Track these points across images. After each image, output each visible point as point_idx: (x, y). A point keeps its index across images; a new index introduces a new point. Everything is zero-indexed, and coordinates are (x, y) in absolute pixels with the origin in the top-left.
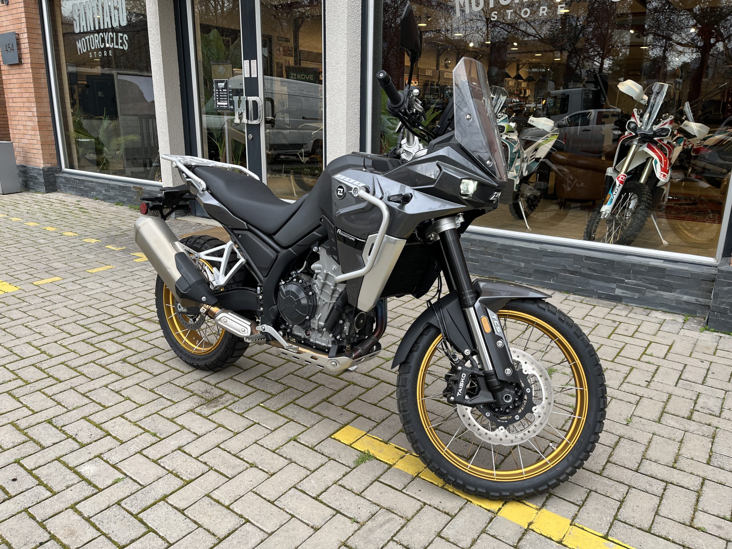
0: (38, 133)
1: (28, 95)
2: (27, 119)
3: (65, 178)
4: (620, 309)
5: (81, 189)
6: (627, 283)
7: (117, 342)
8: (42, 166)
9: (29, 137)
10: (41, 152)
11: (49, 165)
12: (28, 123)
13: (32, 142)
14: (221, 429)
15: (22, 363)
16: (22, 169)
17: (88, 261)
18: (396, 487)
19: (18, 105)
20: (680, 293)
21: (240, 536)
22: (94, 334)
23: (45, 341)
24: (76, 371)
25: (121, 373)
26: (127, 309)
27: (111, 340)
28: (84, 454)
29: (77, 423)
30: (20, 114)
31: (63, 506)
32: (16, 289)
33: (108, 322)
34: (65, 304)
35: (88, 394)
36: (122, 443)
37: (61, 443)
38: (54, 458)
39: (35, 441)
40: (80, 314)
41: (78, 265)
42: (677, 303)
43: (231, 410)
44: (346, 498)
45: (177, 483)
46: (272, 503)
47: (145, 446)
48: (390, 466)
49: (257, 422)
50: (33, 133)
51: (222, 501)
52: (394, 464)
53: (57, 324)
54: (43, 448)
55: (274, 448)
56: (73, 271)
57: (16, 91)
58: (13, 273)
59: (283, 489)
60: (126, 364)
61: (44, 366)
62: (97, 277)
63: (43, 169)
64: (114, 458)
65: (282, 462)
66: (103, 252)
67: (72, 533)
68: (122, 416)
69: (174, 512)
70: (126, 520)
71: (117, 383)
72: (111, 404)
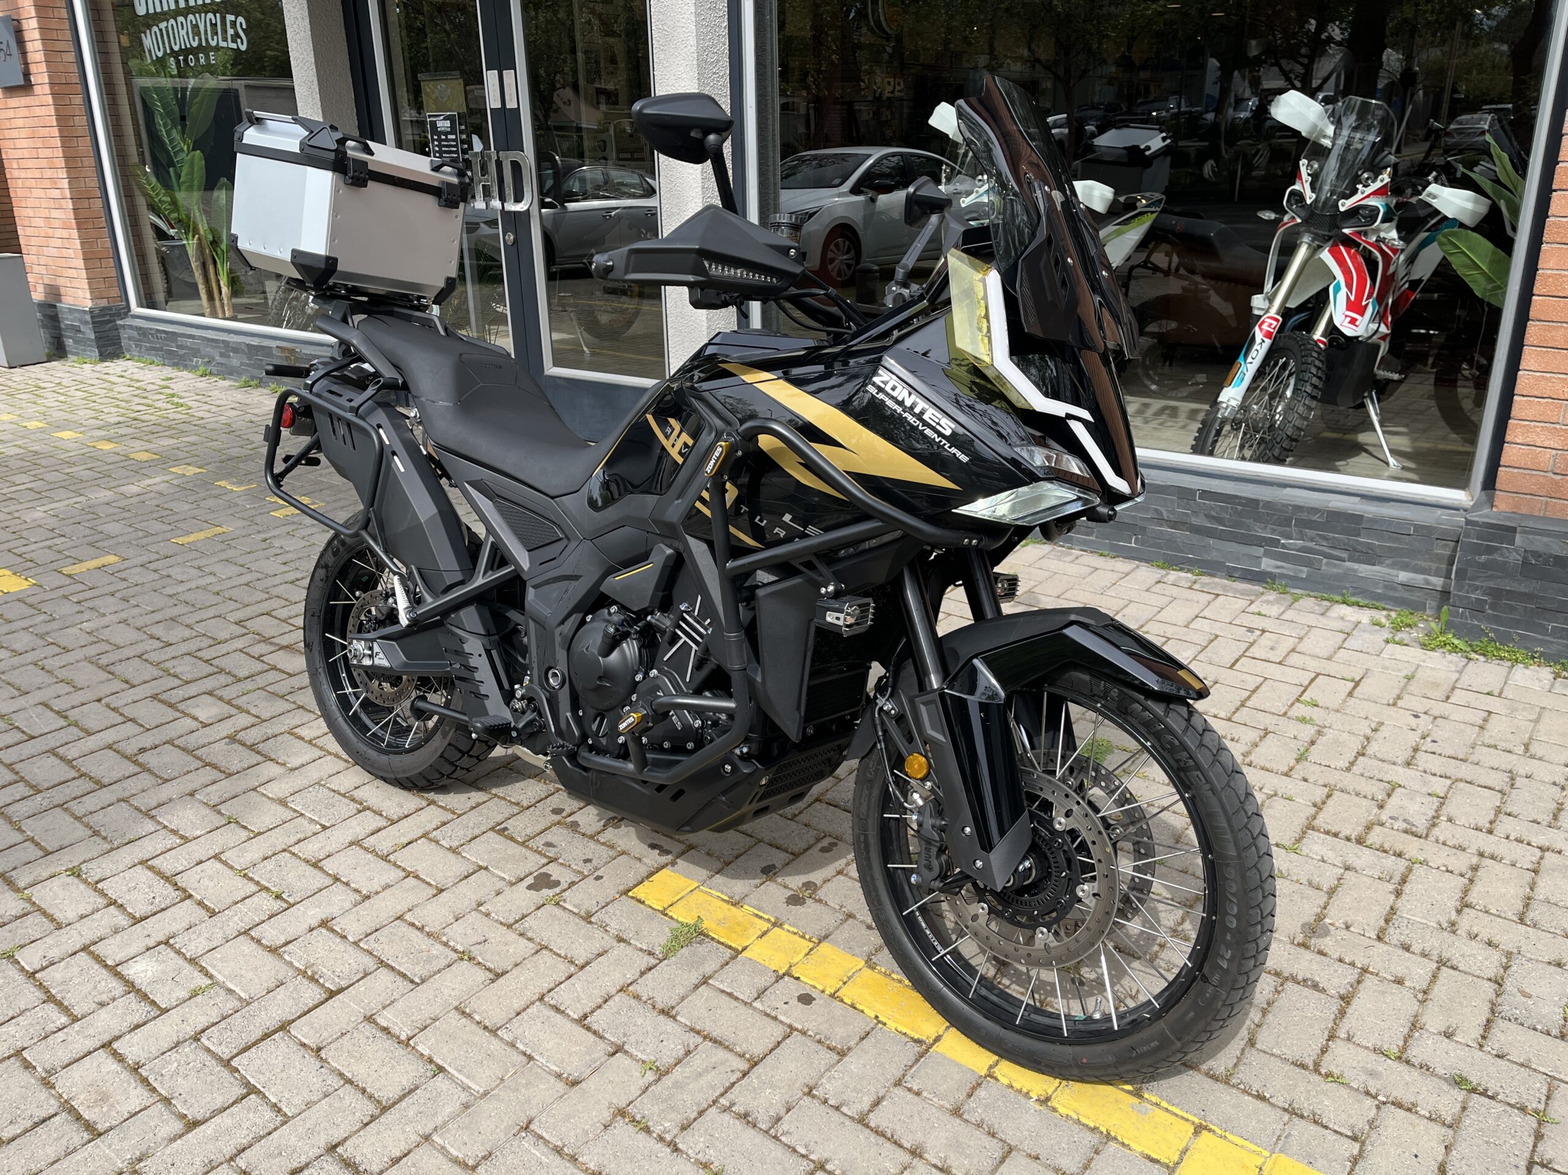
0: (75, 233)
1: (48, 153)
2: (52, 204)
3: (138, 329)
4: (1268, 602)
5: (171, 353)
6: (1284, 546)
7: (221, 699)
8: (88, 304)
9: (59, 243)
10: (84, 274)
11: (103, 303)
12: (55, 214)
13: (65, 253)
14: (411, 881)
15: (29, 748)
16: (49, 312)
17: (176, 518)
18: (741, 997)
19: (29, 174)
20: (1393, 566)
21: (422, 1101)
22: (177, 682)
23: (78, 697)
24: (135, 762)
25: (223, 764)
26: (248, 624)
27: (210, 693)
28: (138, 938)
29: (127, 874)
30: (36, 193)
31: (90, 1044)
32: (25, 585)
33: (206, 654)
34: (123, 615)
35: (153, 813)
36: (213, 914)
37: (95, 916)
38: (78, 947)
39: (45, 914)
40: (152, 637)
41: (156, 526)
42: (1386, 587)
43: (437, 842)
44: (640, 1021)
45: (311, 994)
46: (494, 1032)
47: (257, 920)
48: (737, 953)
49: (484, 864)
50: (65, 233)
51: (395, 1030)
52: (745, 949)
53: (104, 660)
54: (59, 927)
55: (511, 921)
56: (145, 541)
57: (24, 143)
58: (24, 549)
59: (518, 1005)
60: (236, 746)
61: (72, 752)
62: (194, 554)
63: (91, 311)
64: (194, 945)
65: (524, 947)
66: (210, 496)
67: (104, 1098)
68: (216, 857)
69: (300, 1054)
70: (207, 1070)
71: (214, 787)
72: (198, 833)
